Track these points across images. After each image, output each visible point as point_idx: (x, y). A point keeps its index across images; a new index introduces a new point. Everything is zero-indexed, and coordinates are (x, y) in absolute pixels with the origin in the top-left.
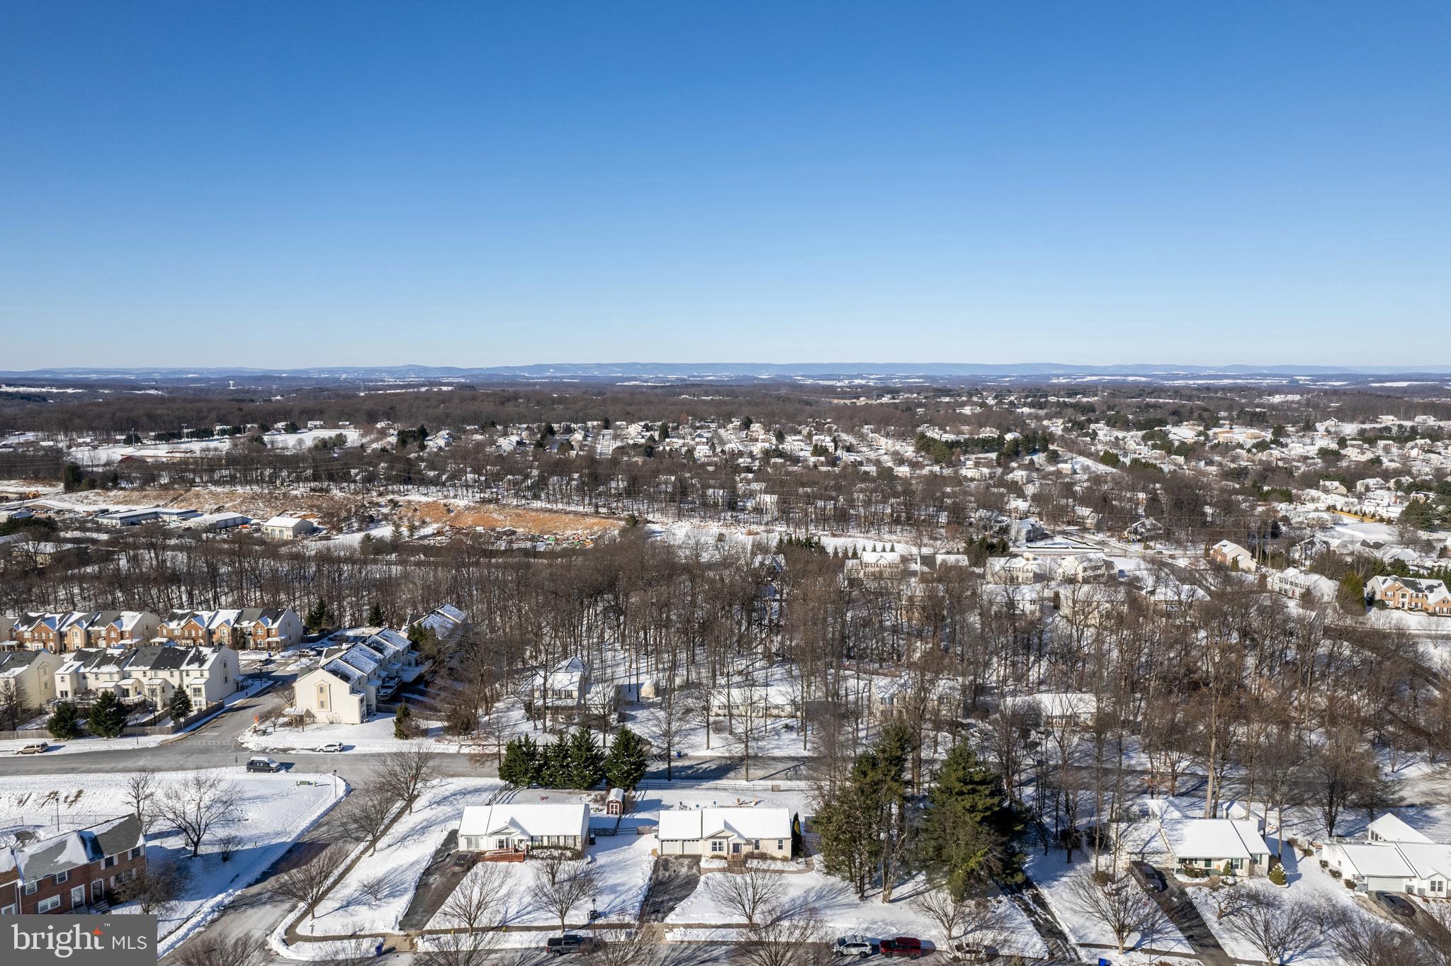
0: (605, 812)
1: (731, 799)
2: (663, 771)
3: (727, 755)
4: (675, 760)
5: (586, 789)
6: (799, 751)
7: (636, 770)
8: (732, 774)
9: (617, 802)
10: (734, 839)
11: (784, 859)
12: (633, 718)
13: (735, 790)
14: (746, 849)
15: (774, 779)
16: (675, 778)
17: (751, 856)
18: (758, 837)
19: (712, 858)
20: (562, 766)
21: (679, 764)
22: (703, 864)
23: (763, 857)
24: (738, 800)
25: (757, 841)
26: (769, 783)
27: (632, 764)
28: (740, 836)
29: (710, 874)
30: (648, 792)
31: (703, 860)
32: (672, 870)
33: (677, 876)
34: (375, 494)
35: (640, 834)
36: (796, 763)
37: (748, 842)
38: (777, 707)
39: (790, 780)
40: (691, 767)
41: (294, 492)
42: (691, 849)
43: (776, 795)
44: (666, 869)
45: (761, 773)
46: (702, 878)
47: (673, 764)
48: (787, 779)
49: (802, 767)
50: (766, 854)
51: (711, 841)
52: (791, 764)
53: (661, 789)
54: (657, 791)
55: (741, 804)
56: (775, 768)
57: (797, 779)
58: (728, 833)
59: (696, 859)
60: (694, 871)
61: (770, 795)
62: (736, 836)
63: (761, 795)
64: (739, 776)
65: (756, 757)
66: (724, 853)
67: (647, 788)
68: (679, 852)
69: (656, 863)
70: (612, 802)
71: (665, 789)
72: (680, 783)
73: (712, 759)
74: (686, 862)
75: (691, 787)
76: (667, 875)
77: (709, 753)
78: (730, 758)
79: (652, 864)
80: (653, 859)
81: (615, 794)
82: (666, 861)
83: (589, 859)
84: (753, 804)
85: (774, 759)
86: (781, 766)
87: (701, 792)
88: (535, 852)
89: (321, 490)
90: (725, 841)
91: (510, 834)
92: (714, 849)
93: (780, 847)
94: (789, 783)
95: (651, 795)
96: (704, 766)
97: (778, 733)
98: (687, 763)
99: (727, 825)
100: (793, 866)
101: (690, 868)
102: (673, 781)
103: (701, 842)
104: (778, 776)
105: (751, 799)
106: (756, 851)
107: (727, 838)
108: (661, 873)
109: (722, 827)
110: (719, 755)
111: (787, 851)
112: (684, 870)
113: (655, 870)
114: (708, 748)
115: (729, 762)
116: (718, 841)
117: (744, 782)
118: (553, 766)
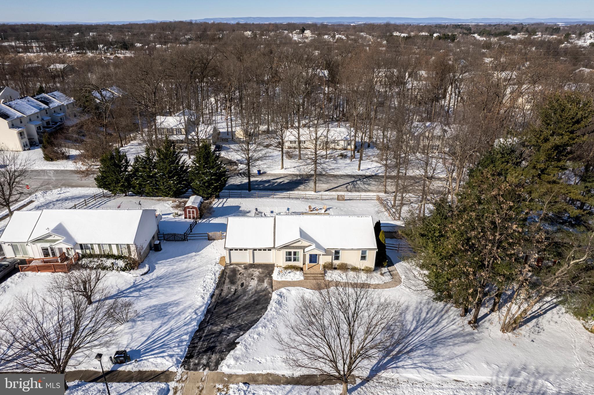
0: (183, 217)
1: (303, 207)
2: (245, 184)
3: (298, 173)
4: (254, 176)
5: (172, 196)
6: (354, 171)
7: (217, 181)
8: (302, 187)
9: (193, 208)
10: (312, 250)
11: (368, 270)
12: (227, 149)
13: (306, 199)
14: (324, 260)
15: (337, 191)
16: (254, 189)
17: (329, 267)
18: (338, 247)
19: (287, 268)
20: (149, 177)
21: (259, 179)
22: (275, 276)
23: (344, 268)
24: (310, 207)
25: (337, 252)
26: (334, 194)
27: (212, 175)
28: (318, 246)
29: (283, 290)
30: (229, 200)
31: (276, 271)
32: (239, 283)
33: (245, 292)
34: (109, 54)
35: (210, 239)
36: (353, 179)
37: (327, 252)
38: (334, 142)
39: (350, 191)
40: (269, 181)
41: (69, 55)
42: (261, 258)
43: (341, 204)
44: (233, 282)
45: (325, 186)
46: (274, 296)
47: (252, 179)
48: (348, 191)
49: (359, 182)
50: (346, 265)
51: (284, 251)
52: (349, 180)
53: (241, 197)
54: (237, 199)
55: (312, 211)
56: (335, 183)
57: (356, 191)
58: (305, 243)
59: (268, 269)
60: (265, 284)
61: (335, 203)
62: (313, 246)
63: (329, 204)
64: (308, 188)
65: (321, 175)
66: (299, 264)
67: (229, 196)
68: (248, 260)
69: (223, 273)
70: (188, 207)
71: (245, 197)
72: (257, 193)
73: (286, 176)
74: (257, 272)
75: (268, 196)
76: (233, 289)
77: (283, 172)
78: (300, 175)
79: (218, 275)
80: (219, 269)
81: (193, 201)
82: (234, 272)
83: (146, 269)
84: (323, 211)
85: (335, 176)
86: (341, 181)
87: (275, 200)
88: (84, 261)
89: (82, 53)
90: (300, 252)
91: (55, 241)
92: (289, 260)
93: (363, 258)
94: (350, 194)
95: (231, 202)
96: (279, 181)
97: (335, 159)
98: (265, 178)
99: (303, 234)
100: (376, 278)
101: (261, 280)
102: (252, 191)
103: (273, 251)
104: (340, 188)
105: (321, 207)
106: (336, 262)
107: (303, 248)
108: (225, 287)
109: (298, 237)
110: (291, 173)
111: (371, 262)
112: (253, 284)
113: (220, 284)
114: (283, 168)
115: (299, 178)
116: (292, 251)
117: (313, 193)
118: (141, 176)
